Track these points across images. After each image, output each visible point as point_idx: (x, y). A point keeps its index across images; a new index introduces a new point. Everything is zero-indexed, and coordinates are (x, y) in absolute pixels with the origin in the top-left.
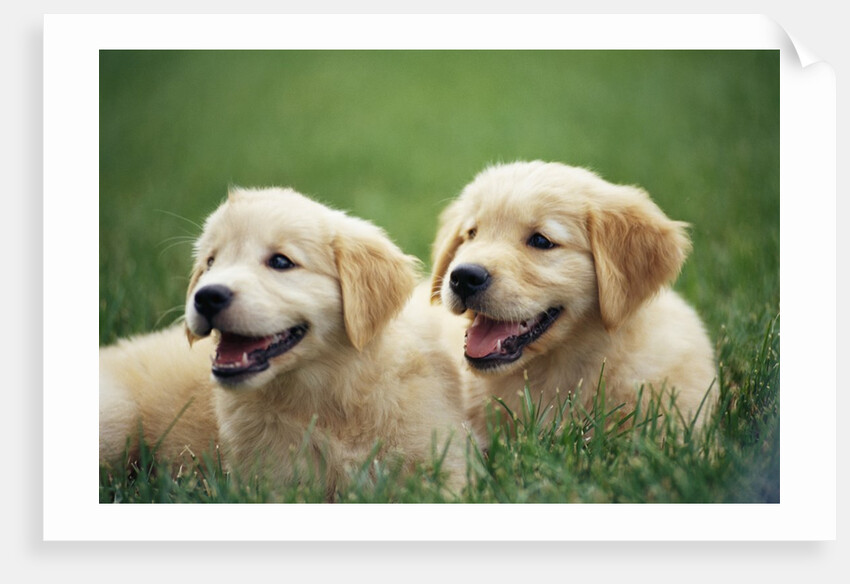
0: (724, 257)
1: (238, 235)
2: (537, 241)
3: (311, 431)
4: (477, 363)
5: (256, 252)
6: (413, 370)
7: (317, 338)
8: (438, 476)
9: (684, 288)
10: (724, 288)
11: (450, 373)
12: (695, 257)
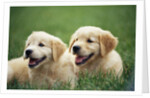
0: (125, 44)
1: (34, 40)
2: (89, 41)
3: (46, 76)
4: (77, 64)
5: (37, 43)
6: (65, 65)
7: (48, 59)
8: (69, 85)
9: (117, 50)
10: (124, 50)
11: (72, 66)
12: (119, 44)
